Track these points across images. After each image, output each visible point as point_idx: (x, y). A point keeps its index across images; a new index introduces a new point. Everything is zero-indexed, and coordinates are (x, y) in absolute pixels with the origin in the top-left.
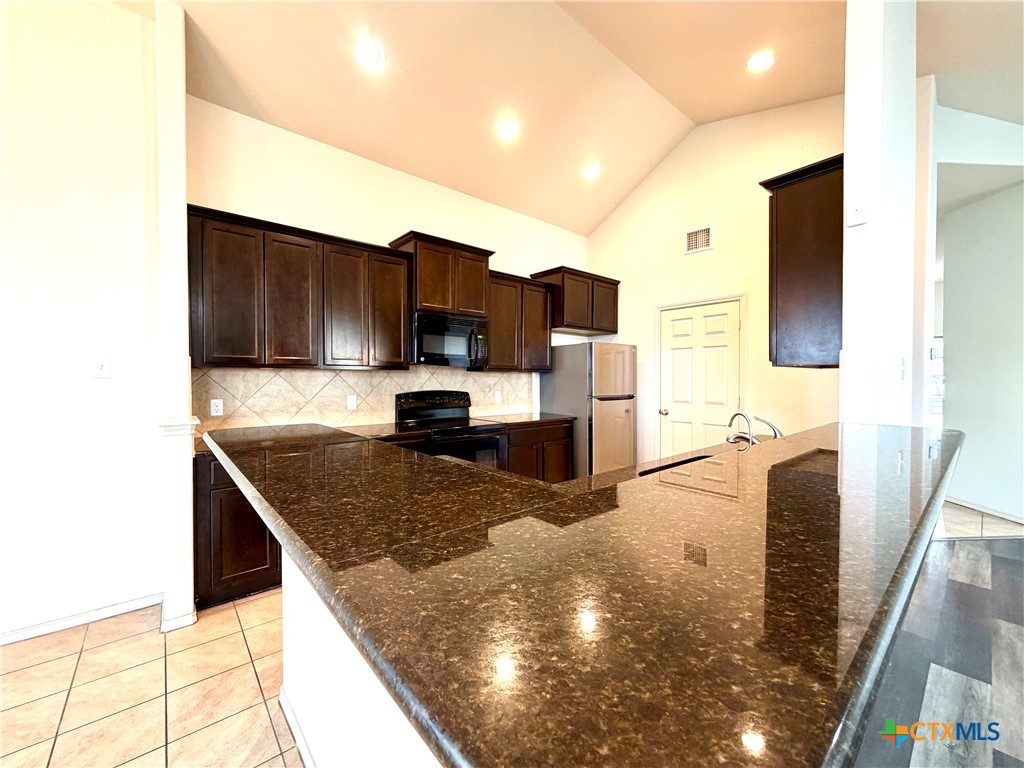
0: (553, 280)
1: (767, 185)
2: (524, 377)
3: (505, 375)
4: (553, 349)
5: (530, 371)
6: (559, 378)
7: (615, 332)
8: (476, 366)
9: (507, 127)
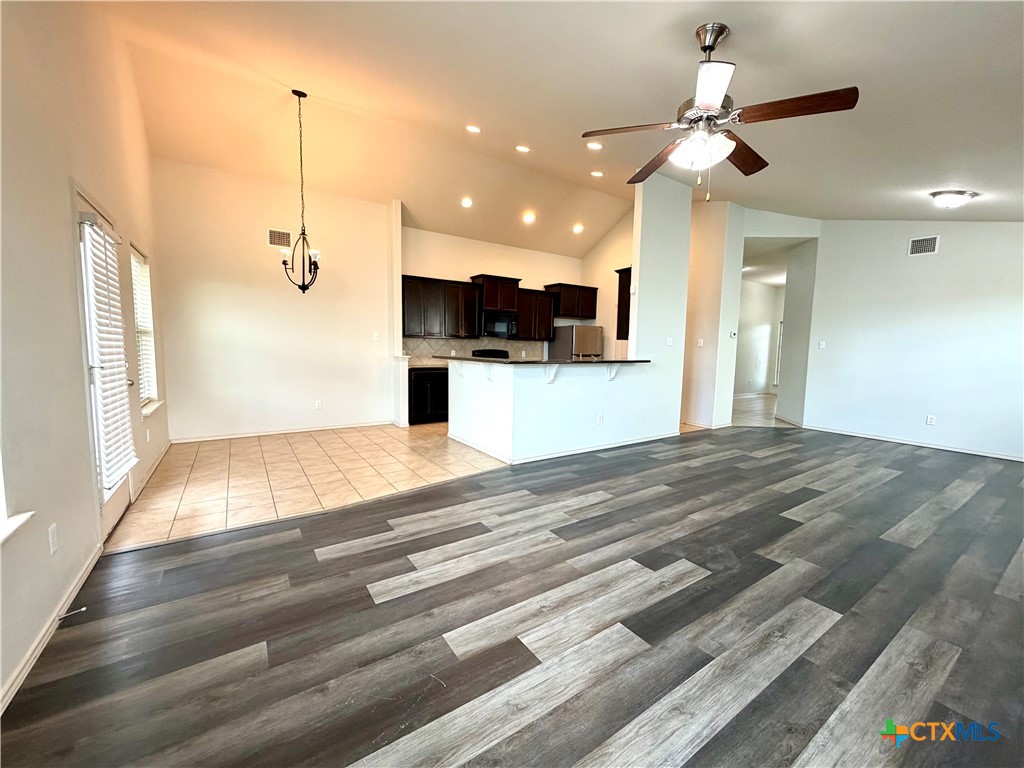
0: (555, 290)
1: (617, 271)
2: (539, 344)
3: (528, 342)
4: (555, 328)
5: (541, 339)
6: (557, 344)
7: (594, 317)
8: (511, 337)
9: (529, 217)
